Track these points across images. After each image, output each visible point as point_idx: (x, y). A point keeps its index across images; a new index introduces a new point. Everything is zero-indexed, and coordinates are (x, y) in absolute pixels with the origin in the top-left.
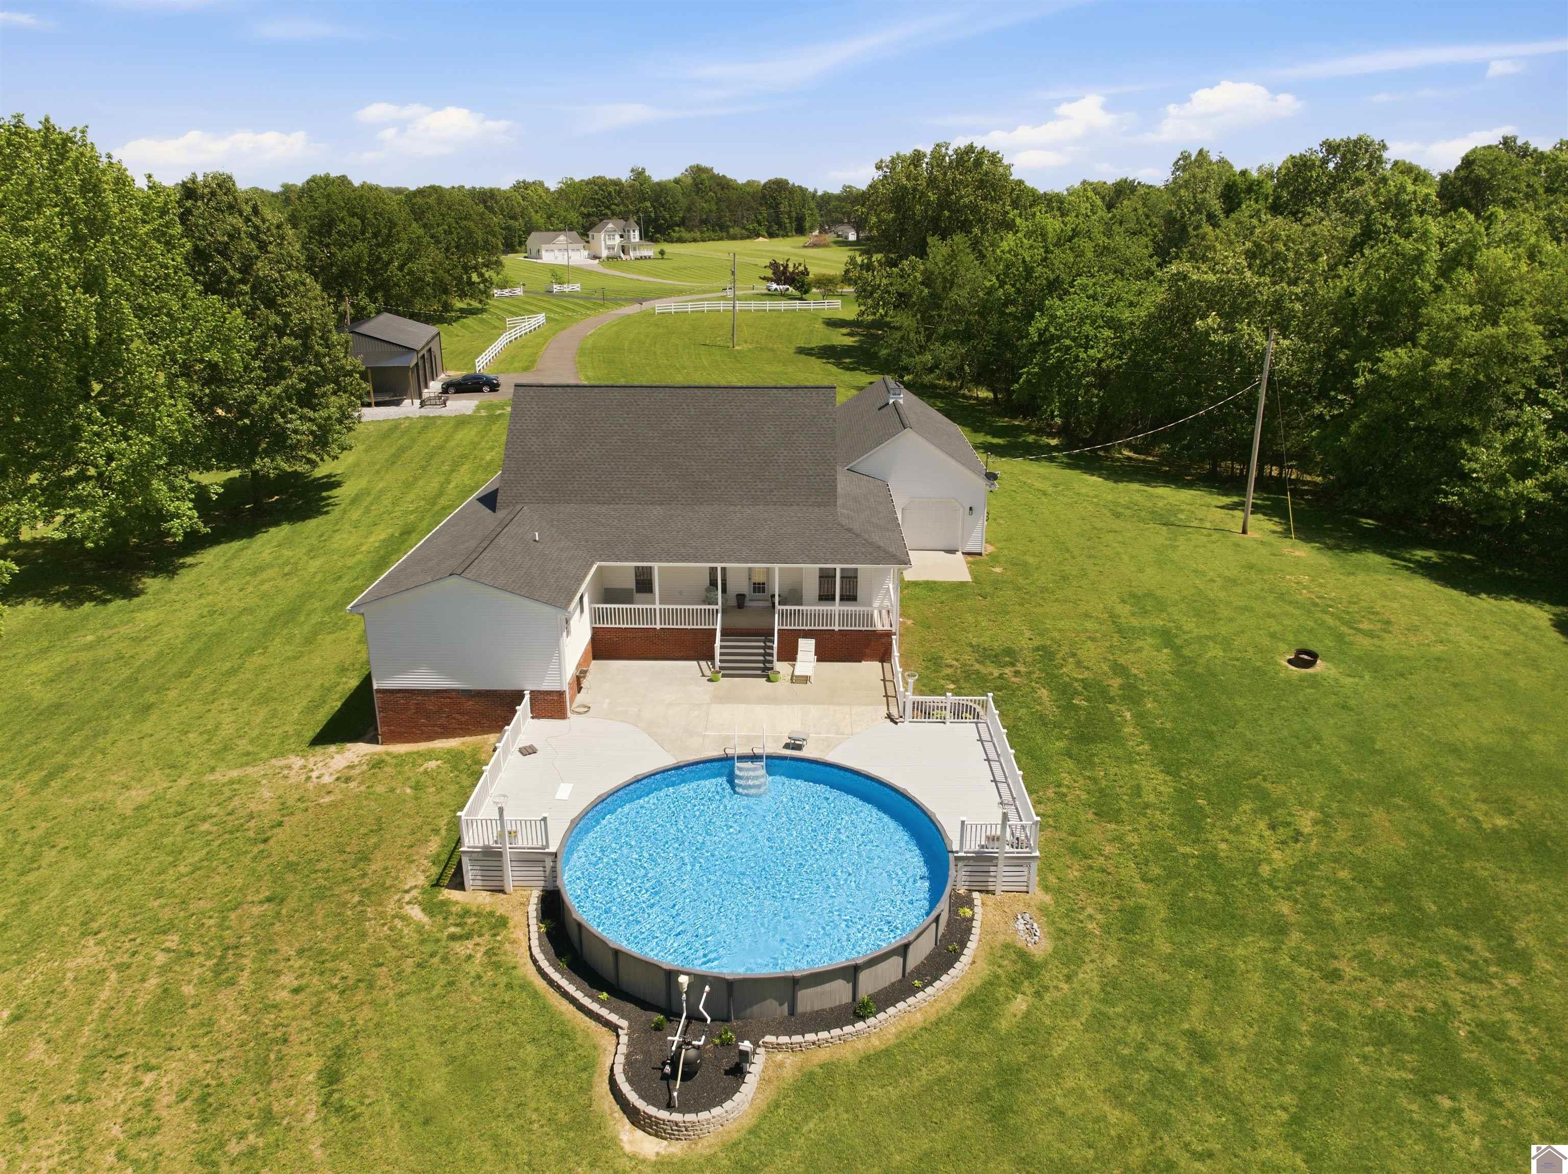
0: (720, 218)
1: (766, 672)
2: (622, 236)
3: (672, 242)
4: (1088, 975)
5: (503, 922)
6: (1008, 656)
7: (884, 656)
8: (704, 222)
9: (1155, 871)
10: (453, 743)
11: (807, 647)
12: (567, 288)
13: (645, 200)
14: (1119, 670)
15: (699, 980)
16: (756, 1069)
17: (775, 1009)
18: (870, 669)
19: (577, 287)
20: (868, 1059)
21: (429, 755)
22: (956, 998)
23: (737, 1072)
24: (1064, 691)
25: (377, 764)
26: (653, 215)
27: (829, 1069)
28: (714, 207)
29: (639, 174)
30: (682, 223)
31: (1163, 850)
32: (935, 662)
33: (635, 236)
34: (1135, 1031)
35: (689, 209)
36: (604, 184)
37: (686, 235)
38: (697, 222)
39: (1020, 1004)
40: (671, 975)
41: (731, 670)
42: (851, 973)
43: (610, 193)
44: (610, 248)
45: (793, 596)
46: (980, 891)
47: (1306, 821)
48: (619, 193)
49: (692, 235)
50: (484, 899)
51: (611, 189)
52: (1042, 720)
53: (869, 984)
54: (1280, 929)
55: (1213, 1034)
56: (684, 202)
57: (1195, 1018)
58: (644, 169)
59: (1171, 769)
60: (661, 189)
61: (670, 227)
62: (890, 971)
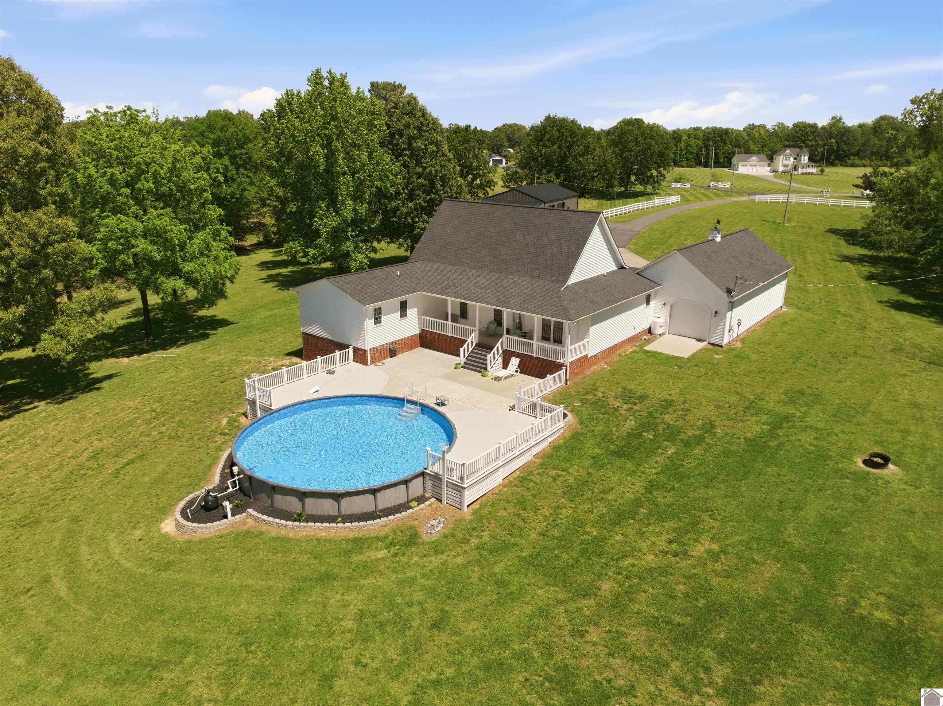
0: (887, 152)
1: (483, 370)
2: (795, 159)
3: (846, 166)
8: (873, 153)
11: (515, 362)
12: (720, 185)
13: (831, 137)
14: (708, 427)
16: (232, 520)
17: (266, 500)
19: (727, 185)
22: (351, 536)
24: (647, 426)
26: (835, 148)
29: (837, 121)
30: (857, 154)
33: (805, 159)
35: (864, 145)
36: (804, 127)
37: (858, 162)
38: (869, 154)
41: (469, 365)
42: (300, 495)
43: (806, 133)
44: (784, 166)
46: (437, 499)
48: (813, 133)
49: (864, 162)
51: (808, 130)
52: (606, 436)
56: (861, 140)
58: (841, 118)
60: (847, 131)
61: (848, 156)
62: (327, 506)
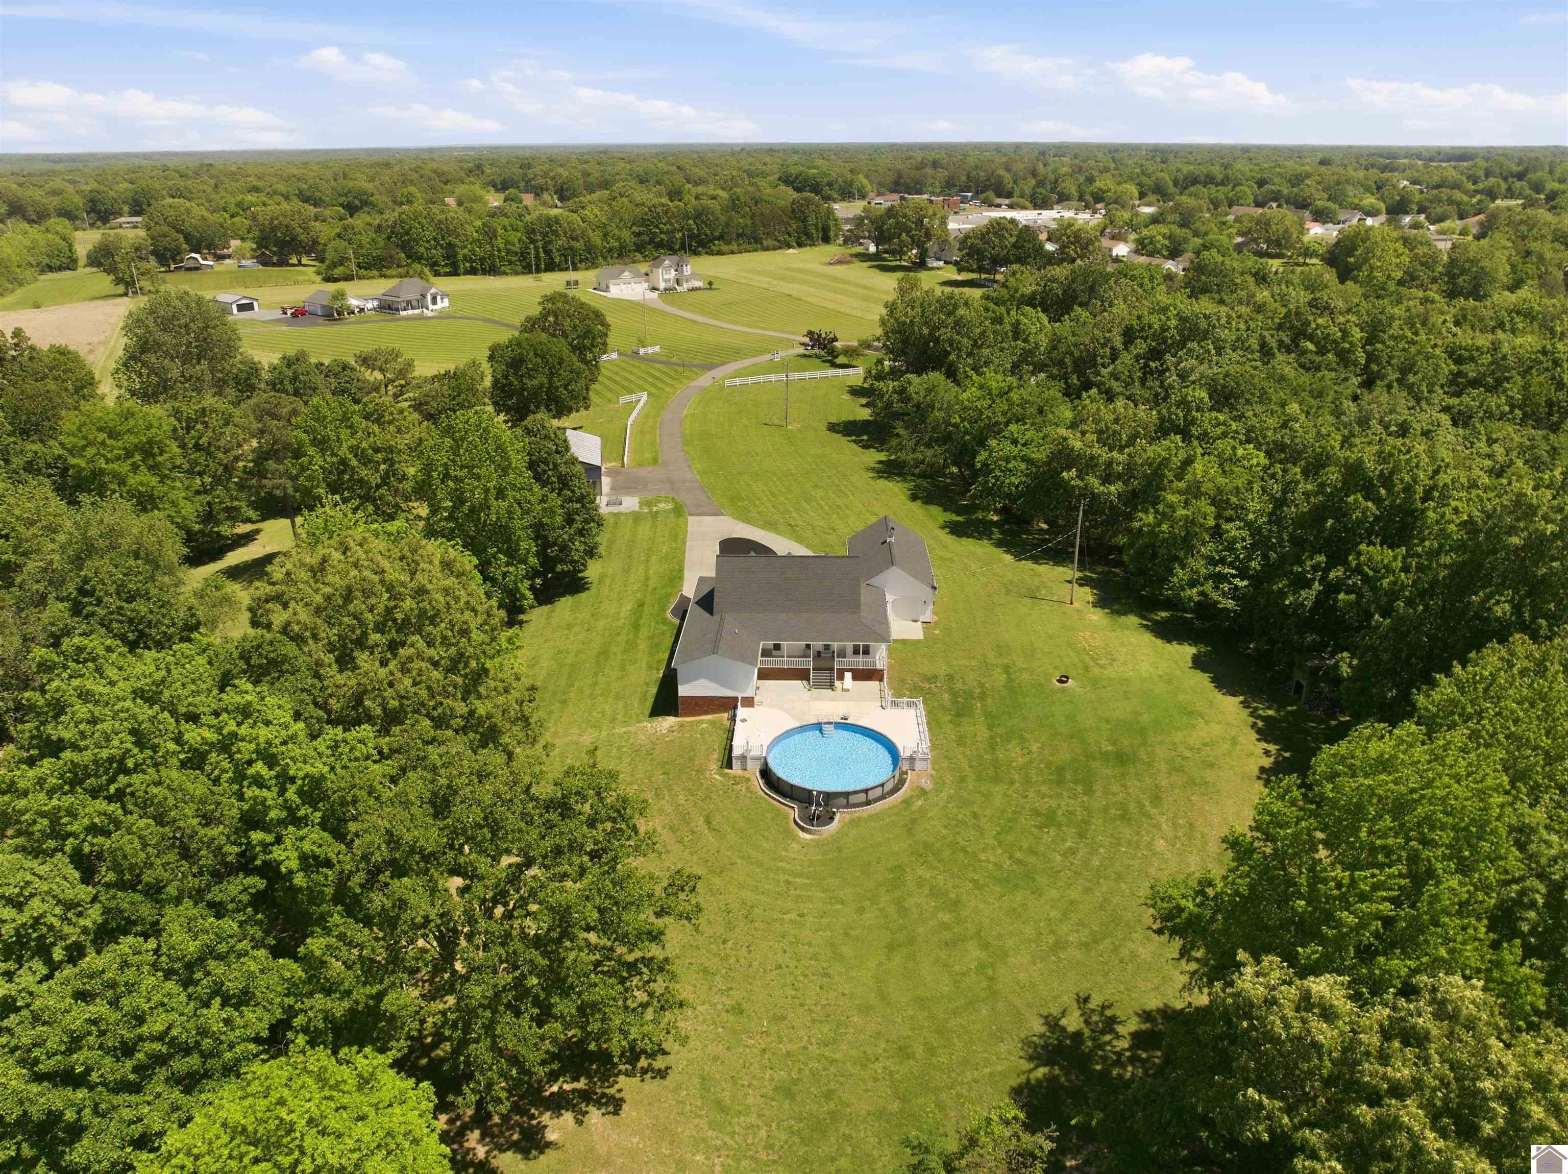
0: (754, 232)
1: (831, 686)
2: (676, 268)
3: (713, 254)
4: (944, 795)
5: (748, 780)
6: (933, 679)
7: (881, 680)
8: (740, 236)
9: (974, 763)
10: (709, 717)
11: (848, 675)
12: (650, 350)
13: (689, 218)
14: (981, 685)
15: (819, 793)
16: (837, 817)
17: (843, 801)
18: (874, 684)
19: (657, 349)
20: (870, 816)
21: (702, 722)
22: (900, 800)
23: (832, 819)
24: (955, 694)
25: (682, 725)
26: (696, 231)
27: (859, 818)
28: (749, 222)
30: (721, 237)
31: (980, 756)
32: (903, 681)
33: (687, 270)
34: (955, 811)
35: (727, 225)
37: (725, 248)
38: (734, 236)
39: (920, 803)
40: (810, 792)
41: (818, 685)
42: (866, 791)
43: (658, 213)
44: (666, 281)
45: (842, 654)
46: (910, 769)
47: (1034, 748)
48: (666, 213)
50: (740, 772)
52: (944, 708)
53: (872, 795)
54: (1012, 783)
55: (980, 812)
56: (723, 219)
57: (975, 808)
59: (990, 728)
60: (703, 208)
61: (711, 241)
62: (878, 792)
